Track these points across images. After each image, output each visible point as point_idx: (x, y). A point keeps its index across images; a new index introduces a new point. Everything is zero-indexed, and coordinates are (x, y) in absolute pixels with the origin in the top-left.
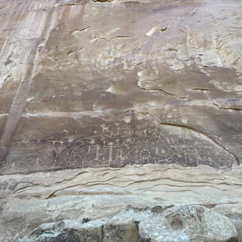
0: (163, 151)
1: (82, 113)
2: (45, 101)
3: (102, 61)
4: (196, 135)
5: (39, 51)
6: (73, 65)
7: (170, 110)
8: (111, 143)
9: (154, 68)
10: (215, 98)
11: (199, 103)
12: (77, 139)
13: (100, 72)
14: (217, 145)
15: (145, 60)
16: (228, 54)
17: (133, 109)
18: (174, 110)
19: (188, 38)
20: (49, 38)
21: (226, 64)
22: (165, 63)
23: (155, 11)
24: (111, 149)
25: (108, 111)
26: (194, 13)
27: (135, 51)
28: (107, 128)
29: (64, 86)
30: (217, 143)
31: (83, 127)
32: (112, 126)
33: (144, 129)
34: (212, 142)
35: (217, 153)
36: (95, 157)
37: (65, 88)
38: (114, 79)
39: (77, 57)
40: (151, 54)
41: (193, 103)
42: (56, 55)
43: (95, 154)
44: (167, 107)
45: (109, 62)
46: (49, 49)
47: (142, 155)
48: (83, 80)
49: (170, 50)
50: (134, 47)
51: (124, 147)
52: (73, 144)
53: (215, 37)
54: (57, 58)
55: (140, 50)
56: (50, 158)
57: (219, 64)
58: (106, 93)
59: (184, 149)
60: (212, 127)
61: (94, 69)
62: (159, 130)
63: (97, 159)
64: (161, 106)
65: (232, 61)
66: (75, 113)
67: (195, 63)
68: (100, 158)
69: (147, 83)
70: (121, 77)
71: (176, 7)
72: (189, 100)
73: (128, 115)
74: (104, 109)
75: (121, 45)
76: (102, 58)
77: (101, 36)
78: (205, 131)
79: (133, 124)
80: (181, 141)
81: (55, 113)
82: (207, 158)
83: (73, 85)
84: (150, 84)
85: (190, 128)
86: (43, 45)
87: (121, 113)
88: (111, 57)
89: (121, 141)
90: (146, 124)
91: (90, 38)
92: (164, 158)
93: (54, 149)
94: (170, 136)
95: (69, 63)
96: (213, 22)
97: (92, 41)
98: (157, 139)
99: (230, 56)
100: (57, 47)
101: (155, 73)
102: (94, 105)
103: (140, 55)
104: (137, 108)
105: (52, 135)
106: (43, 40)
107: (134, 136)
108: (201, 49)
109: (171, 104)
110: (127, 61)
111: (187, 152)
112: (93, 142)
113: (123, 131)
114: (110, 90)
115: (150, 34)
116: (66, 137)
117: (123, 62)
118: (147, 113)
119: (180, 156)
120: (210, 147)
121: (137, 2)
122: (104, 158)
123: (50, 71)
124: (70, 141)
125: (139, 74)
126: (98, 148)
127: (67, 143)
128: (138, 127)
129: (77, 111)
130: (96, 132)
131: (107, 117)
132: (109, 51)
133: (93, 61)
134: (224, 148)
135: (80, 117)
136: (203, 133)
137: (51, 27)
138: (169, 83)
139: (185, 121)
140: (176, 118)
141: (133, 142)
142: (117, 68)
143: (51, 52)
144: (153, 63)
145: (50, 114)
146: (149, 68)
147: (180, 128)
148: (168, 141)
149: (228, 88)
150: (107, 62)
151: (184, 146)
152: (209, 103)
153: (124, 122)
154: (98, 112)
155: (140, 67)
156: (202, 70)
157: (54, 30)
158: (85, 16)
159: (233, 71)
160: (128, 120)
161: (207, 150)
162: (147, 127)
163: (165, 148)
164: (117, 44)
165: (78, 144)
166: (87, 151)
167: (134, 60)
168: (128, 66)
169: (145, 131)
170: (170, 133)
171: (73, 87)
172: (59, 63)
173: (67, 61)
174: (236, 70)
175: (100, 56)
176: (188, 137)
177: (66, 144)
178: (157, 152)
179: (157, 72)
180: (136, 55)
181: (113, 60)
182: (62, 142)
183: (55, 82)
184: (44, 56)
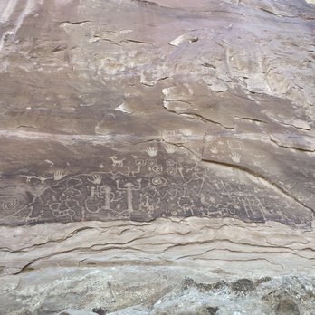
0: (212, 199)
1: (78, 137)
2: (13, 114)
3: (107, 69)
4: (254, 179)
5: (5, 40)
6: (61, 69)
7: (214, 143)
8: (129, 185)
9: (187, 85)
10: (272, 133)
11: (252, 136)
12: (70, 175)
13: (104, 83)
14: (284, 195)
15: (172, 74)
16: (279, 81)
17: (159, 137)
18: (220, 143)
19: (228, 55)
20: (22, 26)
21: (278, 93)
22: (201, 80)
23: (179, 18)
24: (130, 194)
25: (119, 137)
26: (231, 28)
27: (156, 62)
28: (119, 162)
29: (46, 95)
30: (285, 192)
31: (80, 158)
32: (128, 158)
33: (179, 166)
34: (276, 190)
35: (288, 206)
36: (104, 204)
37: (48, 99)
38: (127, 95)
39: (67, 58)
40: (181, 67)
41: (244, 136)
42: (33, 50)
43: (104, 199)
44: (209, 138)
45: (118, 71)
46: (22, 40)
47: (182, 204)
48: (77, 91)
49: (207, 65)
50: (155, 57)
51: (151, 192)
52: (63, 182)
53: (260, 59)
54: (35, 55)
55: (163, 61)
56: (21, 202)
57: (269, 92)
58: (116, 112)
59: (241, 198)
60: (274, 170)
61: (95, 78)
62: (202, 169)
63: (107, 207)
64: (200, 137)
65: (284, 91)
66: (65, 137)
67: (239, 86)
68: (113, 205)
69: (177, 105)
70: (137, 93)
71: (206, 18)
72: (239, 132)
73: (152, 145)
74: (113, 134)
75: (134, 52)
76: (107, 65)
77: (105, 36)
78: (265, 175)
79: (162, 158)
80: (235, 187)
81: (30, 133)
82: (275, 211)
83: (61, 96)
84: (181, 106)
85: (245, 169)
86: (11, 33)
87: (141, 141)
88: (121, 65)
89: (145, 182)
90: (181, 160)
91: (88, 35)
92: (216, 210)
93: (29, 189)
94: (219, 179)
95: (54, 65)
96: (255, 41)
97: (91, 41)
98: (201, 181)
99: (281, 84)
100: (35, 40)
101: (188, 93)
102: (97, 127)
103: (164, 67)
104: (164, 136)
105: (25, 167)
106: (11, 26)
107: (165, 175)
108: (245, 71)
109: (214, 134)
110: (145, 73)
111: (247, 202)
112: (98, 181)
113: (146, 167)
114: (121, 108)
115: (176, 42)
116: (51, 172)
117: (138, 74)
118: (181, 145)
119: (238, 208)
120: (277, 197)
121: (153, 3)
122: (119, 206)
123: (22, 71)
124: (58, 177)
125: (165, 91)
126: (108, 190)
127: (53, 181)
128: (169, 163)
129: (69, 134)
130: (102, 166)
131: (119, 145)
132: (118, 57)
133: (93, 68)
134: (296, 200)
135: (74, 142)
136: (263, 178)
137: (27, 12)
138: (209, 106)
139: (236, 160)
140: (224, 155)
141: (165, 185)
142: (131, 80)
143: (26, 44)
144: (185, 79)
145: (22, 134)
146: (178, 85)
147: (230, 169)
148: (217, 185)
149: (286, 122)
150: (114, 71)
151: (241, 194)
152: (265, 138)
153: (146, 155)
154: (103, 137)
155: (165, 82)
156: (249, 97)
157: (31, 16)
158: (79, 7)
159: (288, 102)
160: (153, 152)
161: (273, 200)
162: (183, 164)
163: (214, 195)
164: (129, 50)
165: (73, 182)
166: (89, 194)
167: (156, 73)
168: (147, 79)
169: (181, 169)
170: (218, 175)
171: (61, 100)
172: (38, 62)
173: (51, 62)
174: (290, 101)
175: (103, 62)
176: (243, 181)
177: (51, 181)
178: (203, 200)
179: (191, 91)
180: (158, 68)
181: (123, 69)
182: (43, 179)
183: (30, 88)
184: (12, 49)
